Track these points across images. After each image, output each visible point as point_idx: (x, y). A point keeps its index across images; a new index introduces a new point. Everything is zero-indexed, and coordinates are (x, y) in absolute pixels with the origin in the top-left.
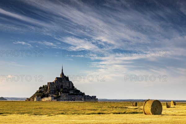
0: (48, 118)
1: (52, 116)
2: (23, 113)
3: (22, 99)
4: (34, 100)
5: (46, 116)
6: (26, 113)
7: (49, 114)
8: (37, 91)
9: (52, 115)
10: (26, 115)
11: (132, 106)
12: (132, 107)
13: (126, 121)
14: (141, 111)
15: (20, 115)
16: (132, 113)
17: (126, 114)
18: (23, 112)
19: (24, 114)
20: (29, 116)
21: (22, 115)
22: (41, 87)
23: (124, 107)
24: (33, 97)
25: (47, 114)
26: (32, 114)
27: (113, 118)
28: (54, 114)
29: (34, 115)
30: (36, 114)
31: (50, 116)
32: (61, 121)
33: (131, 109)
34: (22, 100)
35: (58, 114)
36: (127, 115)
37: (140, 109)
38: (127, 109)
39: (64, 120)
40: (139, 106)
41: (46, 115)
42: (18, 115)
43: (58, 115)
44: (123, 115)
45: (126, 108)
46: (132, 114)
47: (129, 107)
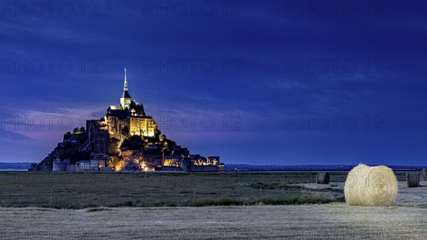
0: (91, 216)
1: (101, 210)
2: (24, 204)
3: (19, 166)
4: (52, 168)
5: (85, 210)
6: (33, 203)
7: (95, 206)
8: (59, 144)
9: (101, 207)
10: (31, 210)
11: (315, 182)
12: (314, 186)
13: (298, 222)
14: (338, 197)
15: (17, 208)
16: (314, 203)
17: (300, 203)
18: (25, 200)
19: (25, 206)
20: (41, 212)
21: (20, 209)
22: (69, 133)
23: (293, 185)
24: (48, 162)
25: (90, 206)
26: (48, 207)
27: (265, 215)
28: (108, 206)
29: (55, 209)
30: (58, 205)
31: (95, 210)
32: (126, 223)
33: (312, 190)
34: (19, 168)
35: (117, 206)
36: (302, 206)
37: (337, 190)
38: (303, 191)
39: (133, 220)
40: (333, 183)
41: (85, 207)
42: (9, 209)
43: (119, 208)
44: (290, 206)
45: (299, 187)
46: (316, 205)
47: (307, 186)
